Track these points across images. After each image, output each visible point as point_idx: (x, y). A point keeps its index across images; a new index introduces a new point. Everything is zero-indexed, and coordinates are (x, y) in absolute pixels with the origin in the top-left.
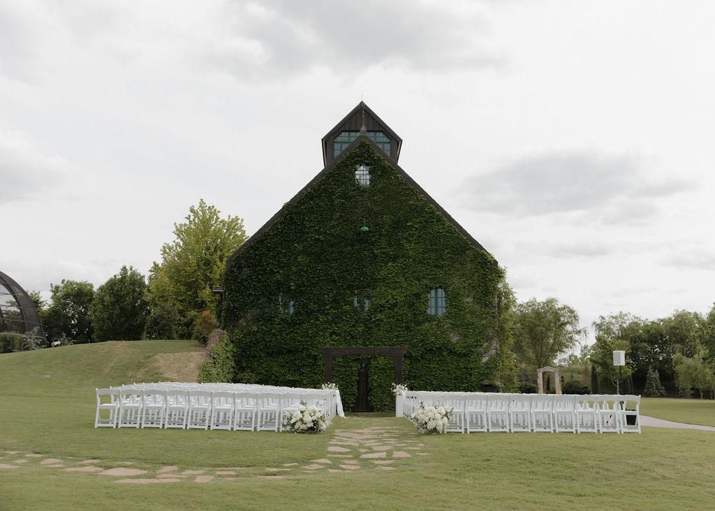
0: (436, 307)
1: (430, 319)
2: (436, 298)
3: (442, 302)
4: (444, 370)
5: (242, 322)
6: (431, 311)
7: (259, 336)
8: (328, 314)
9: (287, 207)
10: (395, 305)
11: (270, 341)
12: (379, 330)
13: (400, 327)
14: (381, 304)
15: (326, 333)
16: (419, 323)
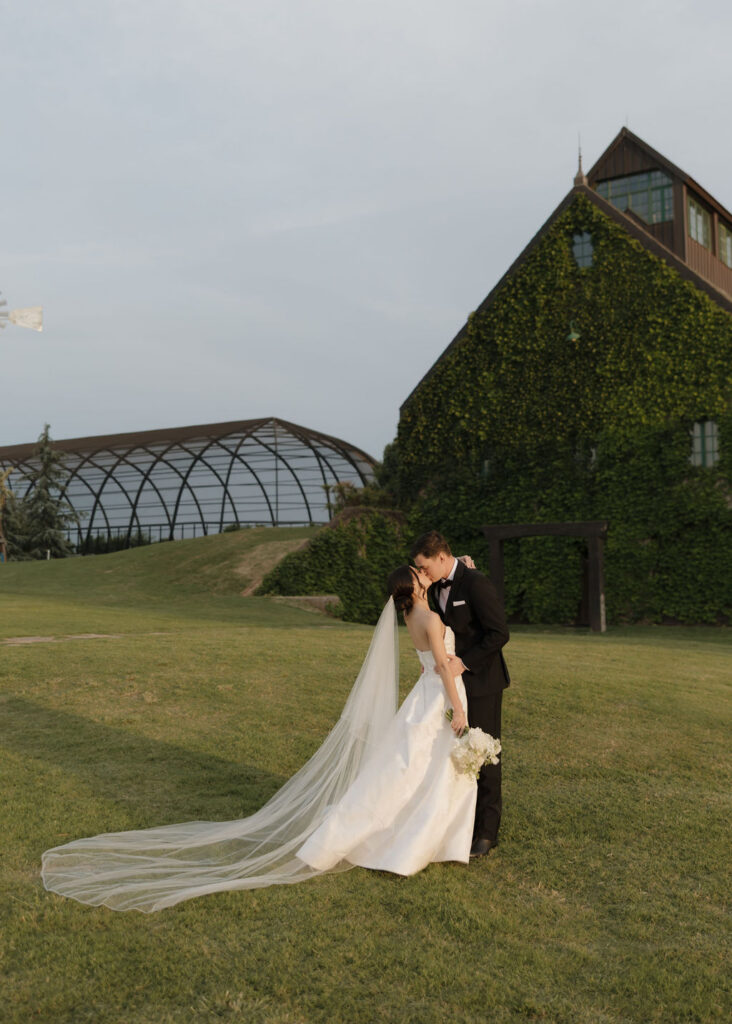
0: (704, 453)
1: (693, 472)
2: (703, 437)
3: (713, 444)
4: (715, 558)
5: (422, 494)
6: (696, 460)
7: (441, 512)
8: (532, 475)
9: (476, 318)
10: (630, 455)
11: (456, 519)
12: (607, 495)
13: (640, 489)
14: (608, 455)
15: (532, 505)
16: (670, 482)
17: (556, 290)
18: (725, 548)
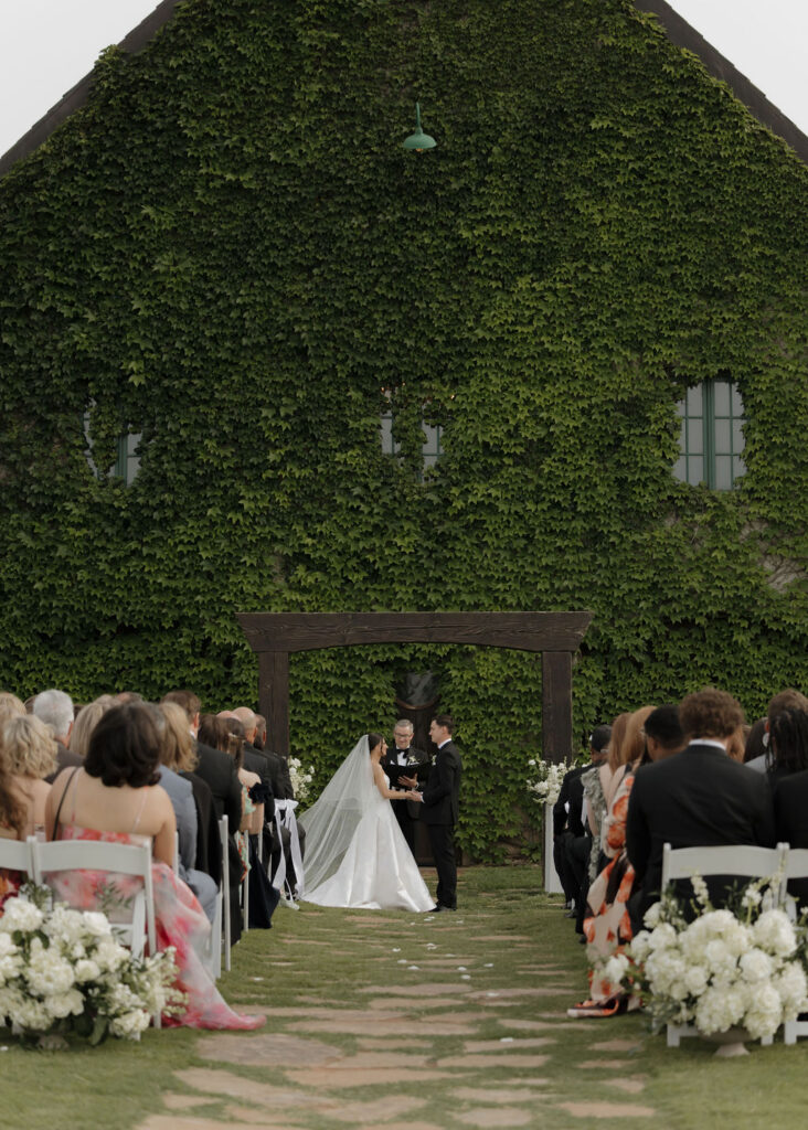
0: (709, 455)
1: (683, 502)
2: (708, 418)
3: (730, 437)
6: (688, 472)
8: (274, 483)
10: (544, 447)
11: (51, 591)
12: (481, 546)
13: (564, 534)
14: (486, 445)
15: (270, 561)
16: (639, 519)
17: (365, 23)
18: (759, 682)
